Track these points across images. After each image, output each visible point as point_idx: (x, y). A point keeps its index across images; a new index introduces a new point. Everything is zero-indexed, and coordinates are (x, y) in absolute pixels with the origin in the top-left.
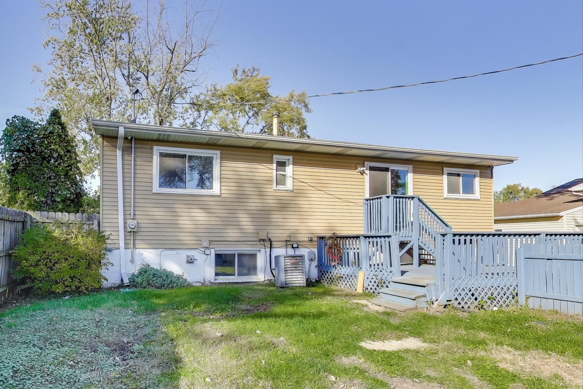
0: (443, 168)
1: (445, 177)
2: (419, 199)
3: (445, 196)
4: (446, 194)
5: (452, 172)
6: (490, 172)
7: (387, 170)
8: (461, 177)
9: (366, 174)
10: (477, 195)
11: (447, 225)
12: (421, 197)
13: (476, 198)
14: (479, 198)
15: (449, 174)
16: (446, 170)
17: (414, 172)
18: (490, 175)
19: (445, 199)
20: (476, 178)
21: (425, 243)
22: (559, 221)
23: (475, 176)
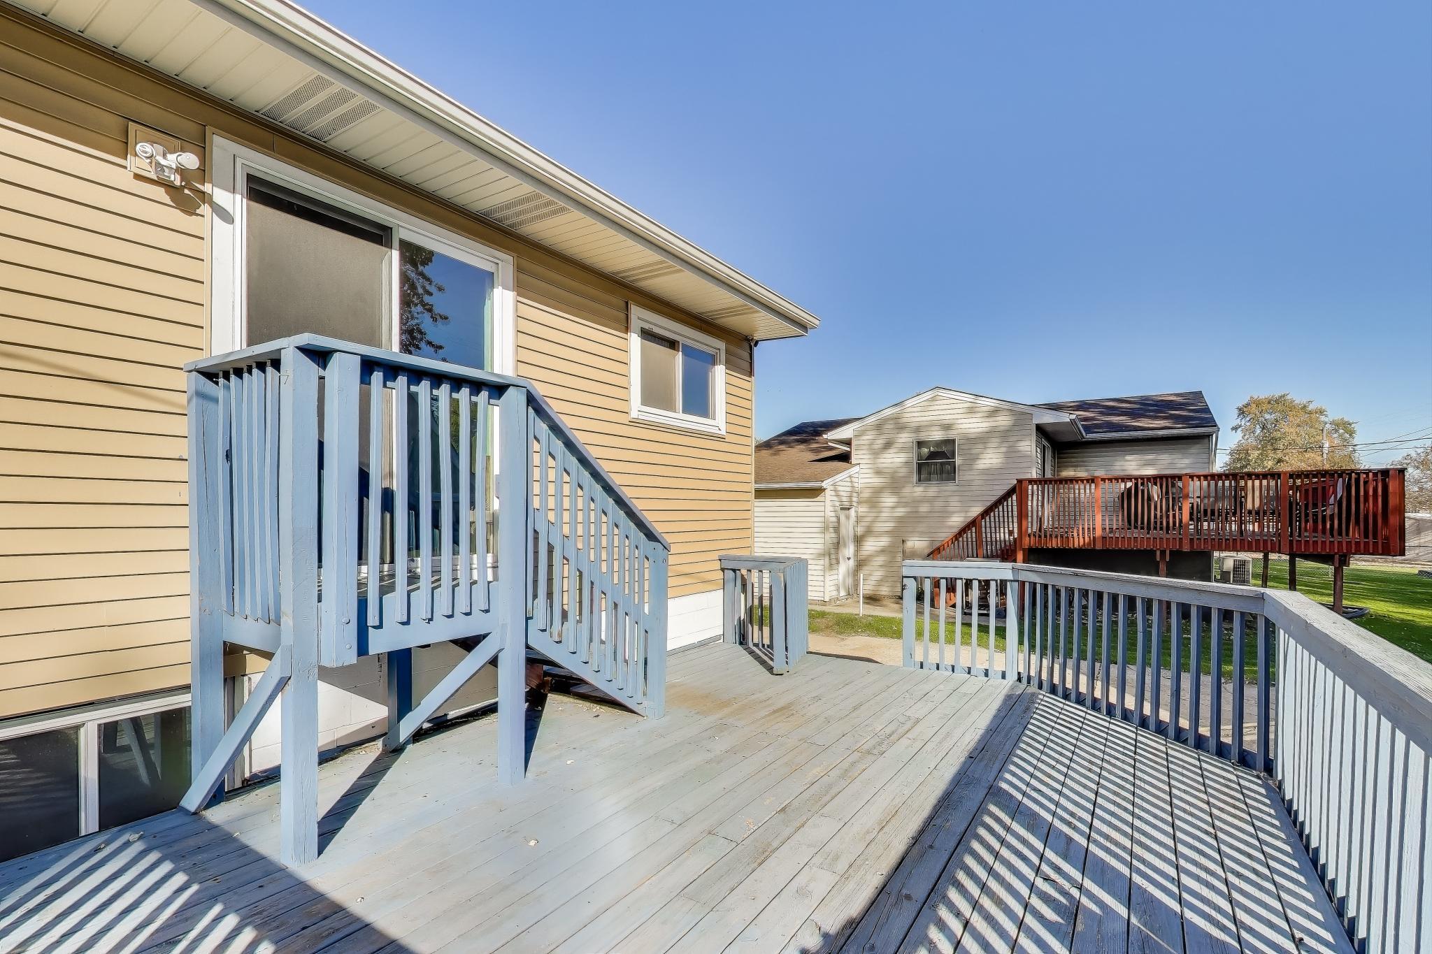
0: (627, 303)
1: (635, 340)
2: (531, 400)
3: (634, 414)
4: (636, 407)
5: (656, 330)
6: (746, 355)
7: (379, 234)
8: (680, 353)
9: (227, 217)
10: (718, 422)
11: (651, 536)
12: (540, 390)
13: (715, 430)
14: (723, 432)
15: (647, 335)
16: (639, 314)
17: (521, 288)
18: (746, 365)
19: (634, 423)
20: (716, 367)
21: (560, 635)
22: (818, 499)
23: (713, 360)
